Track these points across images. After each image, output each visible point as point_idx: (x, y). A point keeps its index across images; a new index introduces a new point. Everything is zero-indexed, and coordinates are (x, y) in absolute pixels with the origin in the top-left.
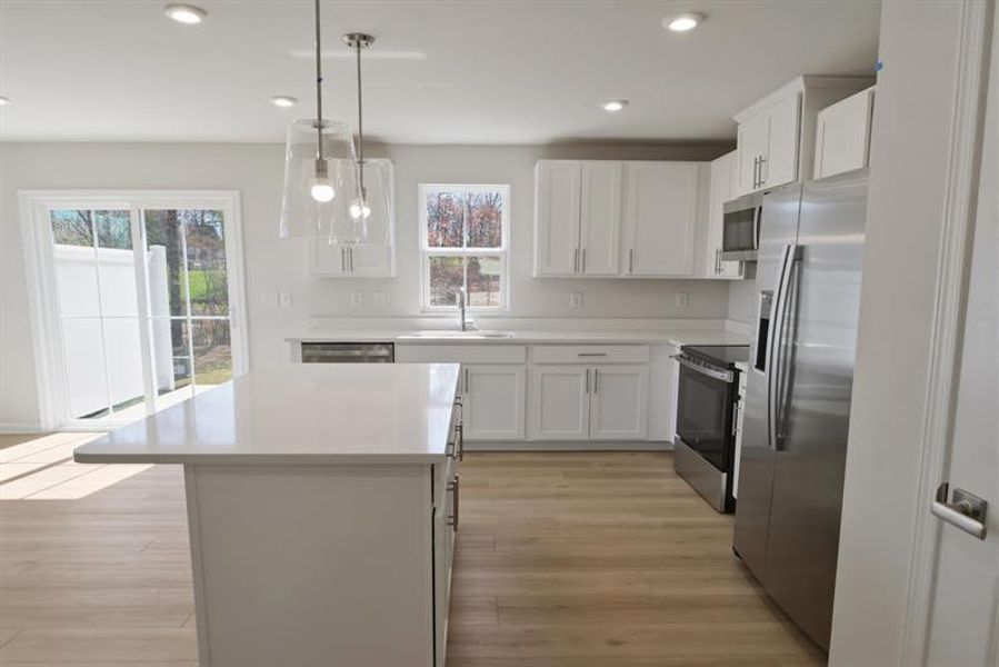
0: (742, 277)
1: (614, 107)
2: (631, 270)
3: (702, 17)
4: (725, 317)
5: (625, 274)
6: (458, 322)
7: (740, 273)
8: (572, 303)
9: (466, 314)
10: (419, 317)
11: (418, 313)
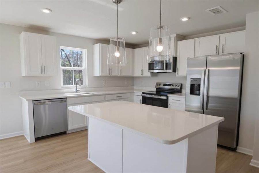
0: (151, 76)
1: (134, 33)
2: (121, 74)
3: (189, 18)
4: (134, 86)
5: (119, 75)
6: (75, 90)
7: (150, 75)
8: (103, 84)
9: (77, 88)
10: (62, 89)
11: (61, 88)
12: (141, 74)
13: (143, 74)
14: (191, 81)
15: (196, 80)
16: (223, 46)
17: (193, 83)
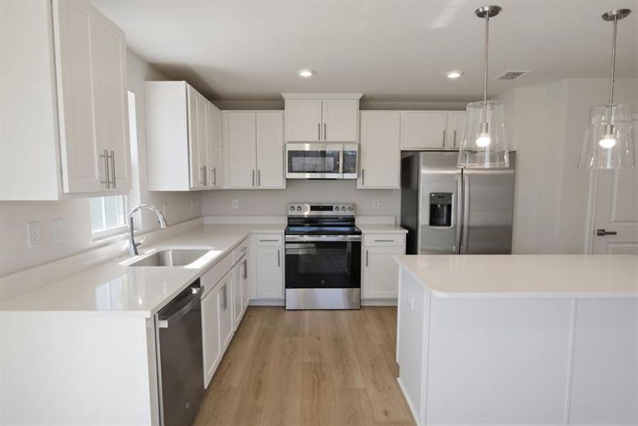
12: (253, 184)
13: (259, 184)
14: (431, 198)
15: (443, 197)
16: (455, 133)
17: (436, 203)
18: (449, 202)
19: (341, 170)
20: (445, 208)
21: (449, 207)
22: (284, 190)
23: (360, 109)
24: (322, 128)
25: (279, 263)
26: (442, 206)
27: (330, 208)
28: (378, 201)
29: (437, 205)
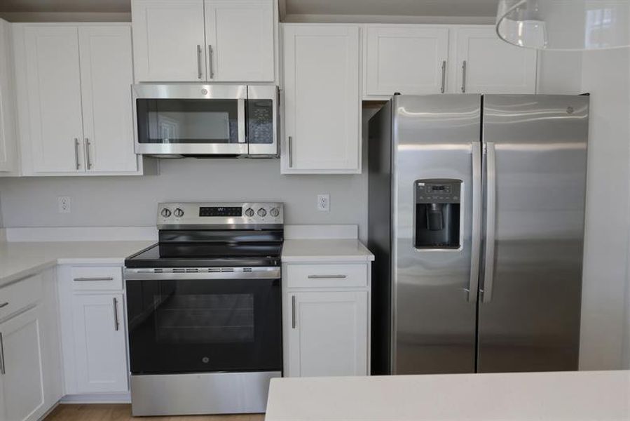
7: (136, 169)
12: (78, 165)
13: (89, 165)
14: (418, 191)
15: (442, 188)
16: (464, 67)
17: (427, 200)
18: (455, 198)
19: (241, 137)
20: (447, 210)
21: (456, 208)
22: (141, 176)
23: (280, 21)
24: (206, 55)
25: (117, 324)
26: (442, 206)
27: (236, 212)
28: (326, 197)
29: (430, 205)
